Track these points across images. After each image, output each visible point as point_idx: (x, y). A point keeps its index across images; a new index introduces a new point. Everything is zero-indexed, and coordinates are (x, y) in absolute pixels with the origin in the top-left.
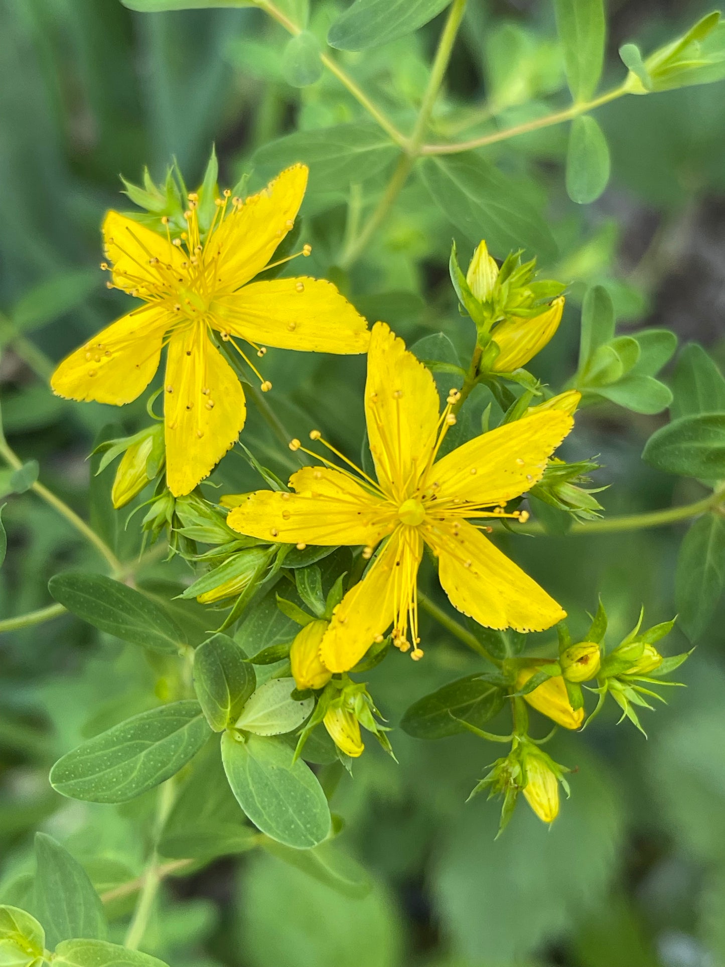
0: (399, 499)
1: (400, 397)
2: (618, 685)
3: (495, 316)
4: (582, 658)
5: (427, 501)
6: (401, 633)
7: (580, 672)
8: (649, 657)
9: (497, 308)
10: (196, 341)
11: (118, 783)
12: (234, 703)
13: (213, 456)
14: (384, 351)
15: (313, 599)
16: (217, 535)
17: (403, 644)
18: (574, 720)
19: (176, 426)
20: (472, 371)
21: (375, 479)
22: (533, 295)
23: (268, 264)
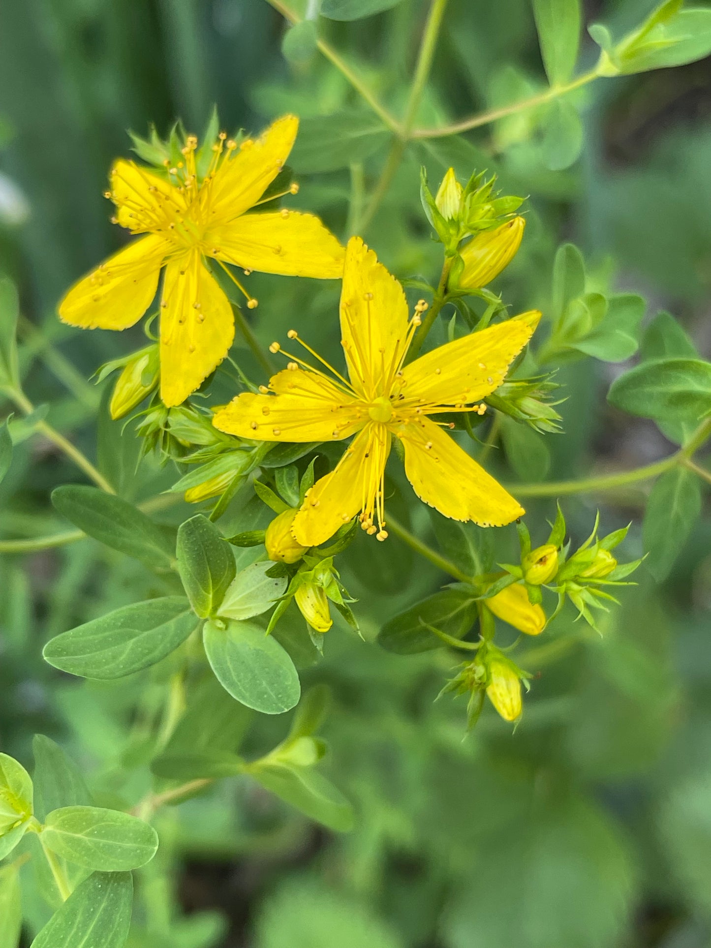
0: (369, 397)
1: (370, 299)
2: (575, 587)
3: (461, 234)
4: (541, 560)
5: (395, 400)
6: (368, 516)
7: (539, 573)
8: (605, 560)
9: (462, 225)
10: (192, 263)
11: (107, 663)
12: (216, 589)
13: (203, 370)
14: (358, 262)
15: (289, 493)
16: (204, 437)
17: (369, 526)
18: (536, 625)
19: (170, 342)
20: (441, 289)
21: (349, 380)
22: (493, 209)
23: (259, 200)
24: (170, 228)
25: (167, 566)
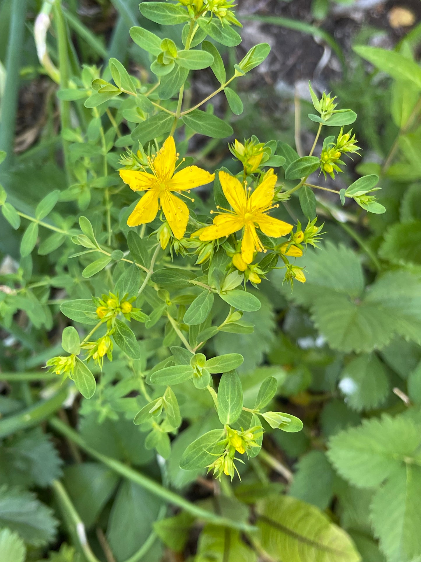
0: (243, 215)
2: (309, 240)
3: (248, 158)
4: (299, 237)
6: (259, 247)
7: (299, 240)
8: (315, 229)
13: (185, 225)
14: (224, 178)
16: (198, 244)
17: (261, 250)
18: (300, 254)
20: (245, 174)
21: (235, 212)
23: (175, 168)
25: (189, 282)
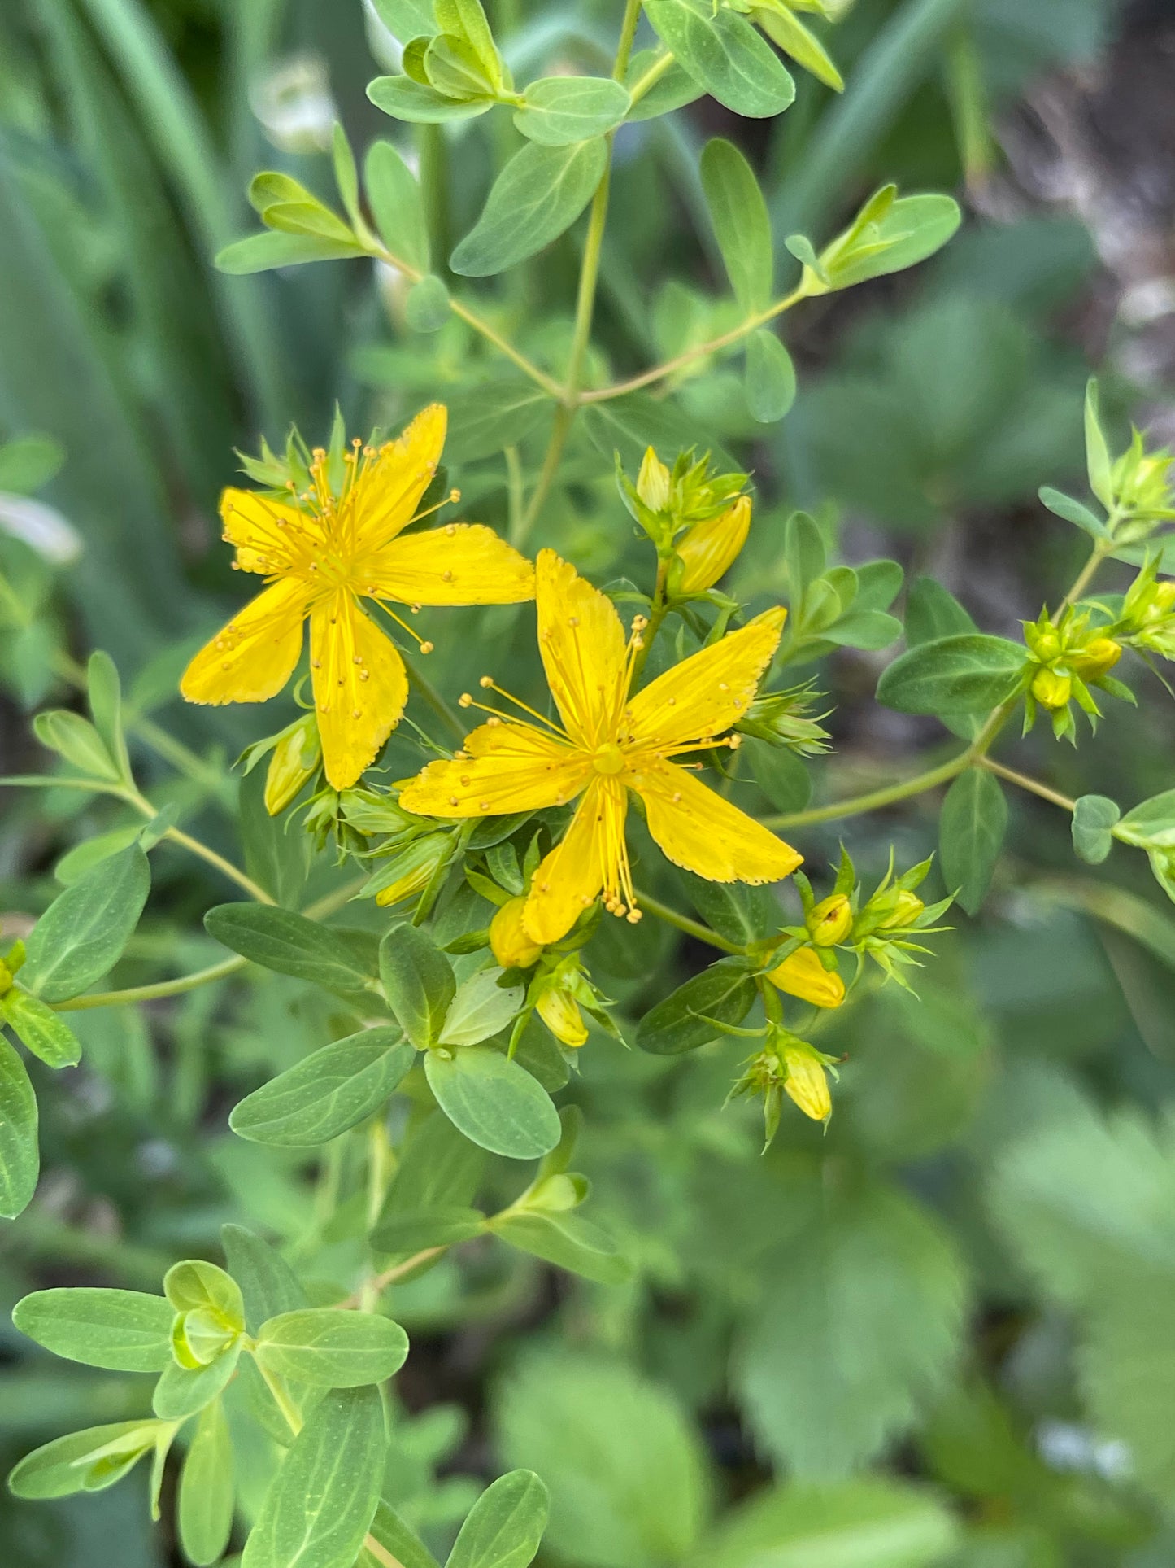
0: (592, 745)
1: (576, 625)
2: (877, 942)
3: (674, 527)
4: (830, 914)
5: (624, 744)
6: (613, 894)
7: (829, 931)
8: (908, 903)
9: (675, 516)
10: (341, 609)
11: (311, 1124)
12: (435, 1009)
13: (375, 739)
14: (552, 581)
15: (509, 878)
16: (391, 823)
17: (617, 906)
18: (834, 996)
19: (329, 709)
20: (658, 597)
21: (562, 726)
22: (712, 493)
23: (414, 516)
24: (311, 569)
25: (361, 987)
